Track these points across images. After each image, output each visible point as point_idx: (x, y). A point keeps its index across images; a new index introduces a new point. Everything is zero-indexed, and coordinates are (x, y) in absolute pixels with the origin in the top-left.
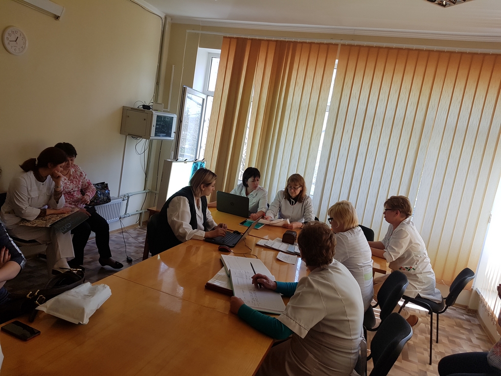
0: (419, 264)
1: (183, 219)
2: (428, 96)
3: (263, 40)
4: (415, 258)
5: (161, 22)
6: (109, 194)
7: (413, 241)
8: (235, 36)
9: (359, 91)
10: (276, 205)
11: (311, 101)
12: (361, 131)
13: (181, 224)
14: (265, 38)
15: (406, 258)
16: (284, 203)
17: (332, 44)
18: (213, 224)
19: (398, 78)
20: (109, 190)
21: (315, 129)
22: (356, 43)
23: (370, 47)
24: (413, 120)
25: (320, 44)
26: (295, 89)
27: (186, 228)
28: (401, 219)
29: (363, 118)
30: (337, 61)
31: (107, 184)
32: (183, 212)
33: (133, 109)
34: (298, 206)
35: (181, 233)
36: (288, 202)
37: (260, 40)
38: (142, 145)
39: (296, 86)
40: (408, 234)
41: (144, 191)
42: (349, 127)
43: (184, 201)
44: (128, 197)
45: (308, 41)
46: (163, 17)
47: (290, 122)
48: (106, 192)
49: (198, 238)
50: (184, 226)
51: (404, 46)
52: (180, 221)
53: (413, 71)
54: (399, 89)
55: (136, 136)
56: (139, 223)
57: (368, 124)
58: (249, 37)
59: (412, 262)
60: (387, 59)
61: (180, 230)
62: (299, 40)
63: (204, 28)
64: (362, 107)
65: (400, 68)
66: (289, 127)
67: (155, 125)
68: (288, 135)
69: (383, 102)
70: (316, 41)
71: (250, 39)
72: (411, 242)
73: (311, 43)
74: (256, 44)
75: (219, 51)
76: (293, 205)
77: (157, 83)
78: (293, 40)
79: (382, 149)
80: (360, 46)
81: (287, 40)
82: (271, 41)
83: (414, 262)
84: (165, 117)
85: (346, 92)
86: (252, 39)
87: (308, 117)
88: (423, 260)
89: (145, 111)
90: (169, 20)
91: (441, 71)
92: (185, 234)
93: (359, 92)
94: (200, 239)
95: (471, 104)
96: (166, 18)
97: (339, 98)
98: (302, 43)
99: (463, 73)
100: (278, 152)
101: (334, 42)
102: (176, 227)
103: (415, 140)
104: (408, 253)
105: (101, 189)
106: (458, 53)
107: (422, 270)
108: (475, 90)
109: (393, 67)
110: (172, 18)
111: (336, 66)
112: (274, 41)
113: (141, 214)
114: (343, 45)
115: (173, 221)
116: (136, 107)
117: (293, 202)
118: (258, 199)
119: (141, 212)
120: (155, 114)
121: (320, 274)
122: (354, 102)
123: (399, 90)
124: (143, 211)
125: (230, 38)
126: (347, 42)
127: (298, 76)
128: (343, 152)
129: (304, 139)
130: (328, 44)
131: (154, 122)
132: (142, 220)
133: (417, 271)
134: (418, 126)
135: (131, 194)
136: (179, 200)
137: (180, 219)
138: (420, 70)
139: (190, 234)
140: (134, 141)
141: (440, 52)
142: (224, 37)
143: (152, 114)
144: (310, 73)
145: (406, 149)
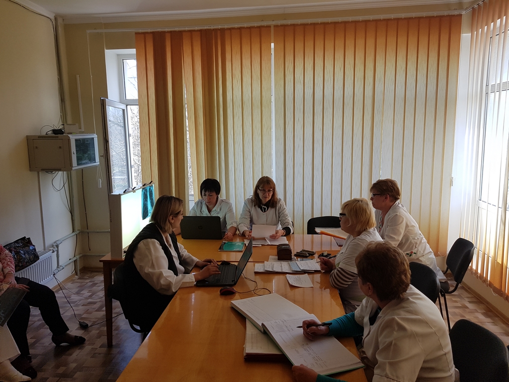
0: (418, 246)
1: (159, 267)
2: (373, 69)
3: (185, 31)
4: (413, 241)
5: (51, 24)
6: (35, 249)
7: (409, 224)
8: (149, 31)
9: (303, 74)
10: (246, 217)
11: (253, 93)
12: (312, 117)
13: (161, 274)
14: (187, 29)
15: (405, 243)
16: (256, 212)
17: (263, 27)
18: (193, 260)
19: (339, 55)
20: (34, 246)
21: (263, 123)
22: (289, 22)
23: (304, 25)
24: (362, 97)
25: (250, 28)
26: (233, 82)
27: (169, 276)
28: (392, 204)
29: (312, 103)
30: (273, 45)
31: (29, 239)
32: (157, 258)
33: (41, 137)
34: (271, 212)
35: (164, 285)
36: (259, 210)
37: (181, 32)
38: (59, 178)
39: (233, 79)
40: (403, 219)
41: (74, 234)
42: (299, 115)
43: (154, 244)
44: (57, 246)
45: (236, 26)
46: (52, 18)
47: (234, 120)
48: (31, 248)
49: (188, 285)
50: (164, 275)
51: (340, 19)
52: (157, 271)
53: (353, 45)
54: (343, 65)
55: (50, 170)
56: (76, 272)
57: (318, 109)
58: (166, 30)
59: (412, 246)
60: (324, 36)
61: (162, 282)
62: (226, 27)
63: (107, 25)
64: (308, 92)
65: (340, 43)
66: (235, 126)
67: (75, 152)
68: (235, 135)
69: (329, 82)
70: (246, 25)
71: (168, 32)
72: (407, 226)
73: (240, 29)
74: (177, 37)
75: (133, 51)
76: (265, 211)
77: (62, 100)
78: (220, 27)
79: (337, 132)
80: (294, 25)
81: (212, 28)
82: (194, 31)
83: (413, 246)
84: (84, 140)
85: (289, 78)
86: (171, 32)
87: (253, 112)
88: (421, 241)
89: (58, 137)
90: (60, 21)
91: (381, 41)
92: (169, 285)
93: (303, 76)
94: (190, 285)
95: (415, 70)
96: (56, 19)
97: (283, 86)
98: (230, 29)
99: (402, 40)
100: (228, 155)
101: (265, 23)
102: (155, 279)
103: (368, 117)
104: (406, 237)
105: (24, 247)
106: (394, 19)
107: (424, 252)
108: (416, 55)
109: (333, 43)
110: (64, 17)
111: (273, 52)
112: (198, 31)
113: (75, 261)
114: (276, 26)
115: (148, 274)
116: (44, 134)
117: (265, 209)
118: (224, 214)
119: (75, 259)
120: (73, 138)
121: (404, 308)
122: (299, 87)
123: (343, 67)
124: (78, 257)
125: (144, 33)
126: (279, 23)
127: (233, 68)
128: (299, 142)
129: (254, 136)
130: (259, 27)
131: (73, 149)
132: (79, 268)
133: (419, 254)
134: (369, 102)
135: (60, 242)
136: (147, 245)
137: (156, 269)
138: (360, 43)
139: (176, 283)
140: (50, 176)
141: (376, 21)
142: (136, 33)
143: (69, 140)
144: (246, 62)
145: (361, 128)
